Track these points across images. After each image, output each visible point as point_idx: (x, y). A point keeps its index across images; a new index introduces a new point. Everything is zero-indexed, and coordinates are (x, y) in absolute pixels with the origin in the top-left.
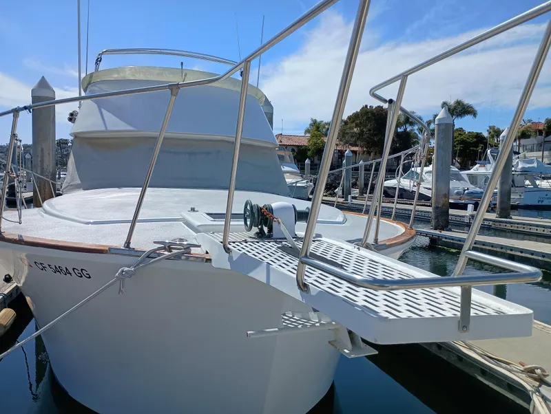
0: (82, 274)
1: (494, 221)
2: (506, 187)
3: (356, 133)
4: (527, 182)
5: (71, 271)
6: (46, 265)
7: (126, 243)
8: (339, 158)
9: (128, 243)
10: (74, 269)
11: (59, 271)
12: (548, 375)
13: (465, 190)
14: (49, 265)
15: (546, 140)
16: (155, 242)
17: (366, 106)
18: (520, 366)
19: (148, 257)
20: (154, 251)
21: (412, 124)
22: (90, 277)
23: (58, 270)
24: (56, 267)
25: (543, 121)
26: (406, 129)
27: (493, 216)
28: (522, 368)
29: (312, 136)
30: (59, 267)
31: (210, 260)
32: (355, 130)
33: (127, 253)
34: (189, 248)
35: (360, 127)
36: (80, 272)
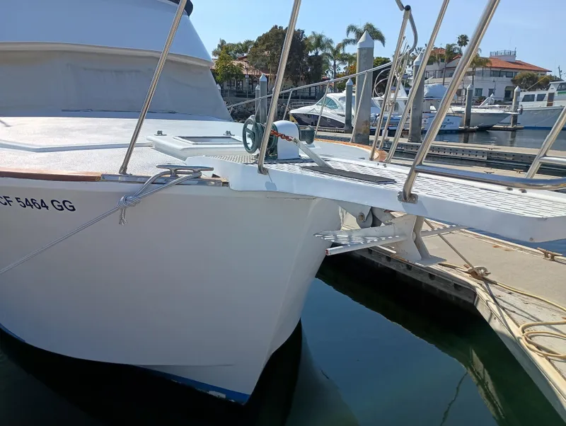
0: (63, 206)
1: (406, 146)
2: (418, 113)
3: (267, 57)
4: (432, 108)
5: (48, 203)
6: (12, 198)
7: (122, 168)
8: (249, 84)
9: (124, 168)
10: (52, 201)
11: (30, 205)
12: (490, 273)
13: (377, 117)
14: (17, 199)
15: (448, 66)
16: (159, 167)
17: (276, 26)
18: (465, 268)
19: (153, 183)
20: (159, 176)
21: (322, 47)
22: (74, 210)
23: (29, 203)
24: (27, 200)
25: (444, 47)
26: (317, 53)
27: (405, 141)
28: (467, 270)
29: (220, 59)
30: (32, 200)
31: (227, 183)
32: (266, 52)
33: (124, 179)
34: (199, 171)
35: (271, 50)
36: (62, 204)
